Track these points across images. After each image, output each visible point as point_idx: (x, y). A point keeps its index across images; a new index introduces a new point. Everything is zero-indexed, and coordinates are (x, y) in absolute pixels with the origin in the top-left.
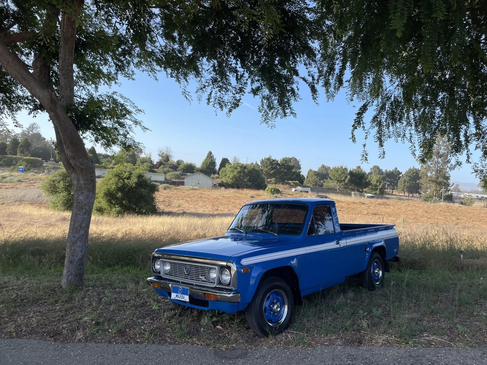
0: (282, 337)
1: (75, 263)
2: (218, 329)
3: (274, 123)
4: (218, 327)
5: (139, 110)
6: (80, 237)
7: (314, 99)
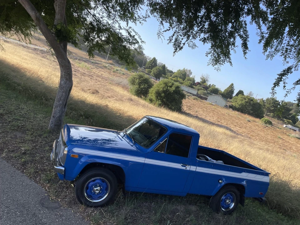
0: (90, 210)
1: (55, 118)
2: (71, 186)
3: (220, 67)
4: (72, 185)
5: (142, 41)
6: (59, 104)
7: (245, 53)
